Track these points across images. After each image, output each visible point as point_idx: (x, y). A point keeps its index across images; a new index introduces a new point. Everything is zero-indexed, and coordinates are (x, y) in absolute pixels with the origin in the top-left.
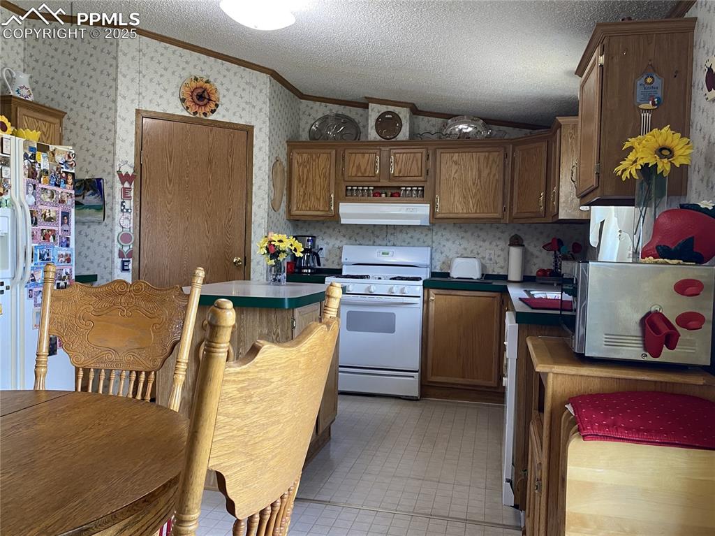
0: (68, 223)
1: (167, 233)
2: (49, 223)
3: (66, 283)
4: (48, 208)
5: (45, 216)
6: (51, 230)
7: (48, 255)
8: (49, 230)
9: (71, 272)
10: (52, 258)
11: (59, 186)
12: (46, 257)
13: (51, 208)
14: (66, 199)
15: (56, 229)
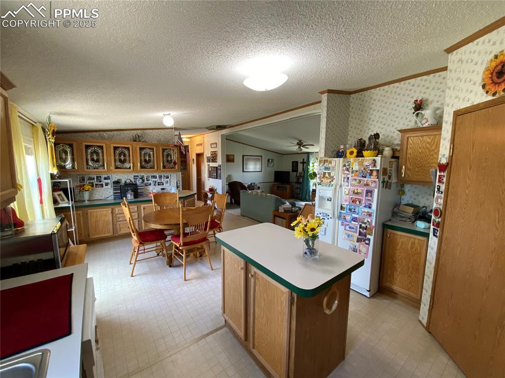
0: (371, 196)
1: (463, 215)
2: (356, 195)
3: (367, 226)
4: (356, 188)
5: (354, 192)
6: (358, 199)
7: (354, 209)
8: (356, 198)
9: (372, 221)
10: (357, 211)
11: (365, 177)
12: (353, 210)
13: (358, 188)
14: (370, 184)
15: (362, 198)
